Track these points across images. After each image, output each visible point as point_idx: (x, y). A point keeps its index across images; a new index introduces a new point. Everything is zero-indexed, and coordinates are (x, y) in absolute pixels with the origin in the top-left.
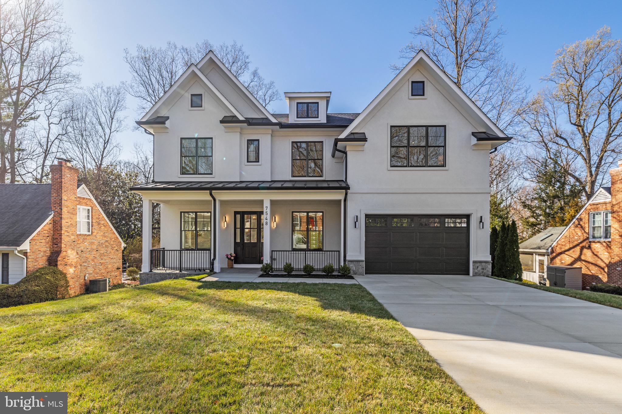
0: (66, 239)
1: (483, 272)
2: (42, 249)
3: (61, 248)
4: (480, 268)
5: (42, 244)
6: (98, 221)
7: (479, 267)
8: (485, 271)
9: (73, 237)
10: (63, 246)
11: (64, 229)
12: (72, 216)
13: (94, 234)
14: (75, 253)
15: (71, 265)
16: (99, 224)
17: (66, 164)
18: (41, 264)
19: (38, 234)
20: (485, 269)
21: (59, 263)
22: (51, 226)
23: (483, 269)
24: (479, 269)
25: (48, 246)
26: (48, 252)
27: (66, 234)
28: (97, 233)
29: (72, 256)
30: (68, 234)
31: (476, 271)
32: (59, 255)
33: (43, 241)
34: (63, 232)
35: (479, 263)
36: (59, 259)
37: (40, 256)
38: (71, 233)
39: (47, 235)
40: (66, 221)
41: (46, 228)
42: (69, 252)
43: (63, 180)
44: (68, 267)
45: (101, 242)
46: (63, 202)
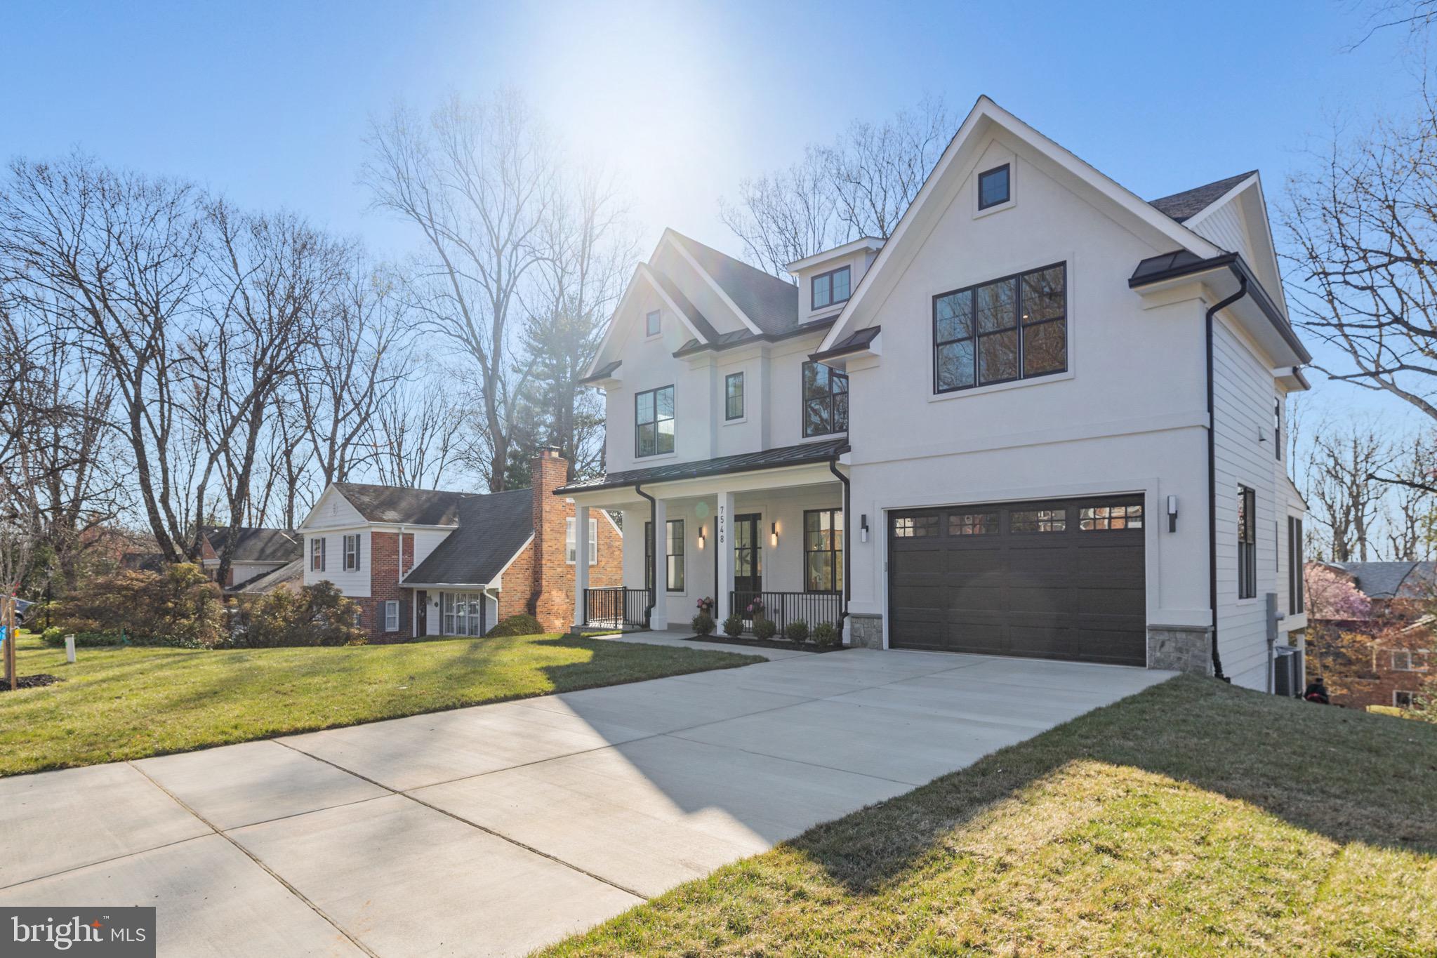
0: (548, 573)
1: (1179, 659)
2: (519, 588)
3: (541, 586)
4: (1169, 647)
5: (519, 581)
6: (608, 541)
7: (1167, 643)
8: (1185, 657)
9: (559, 570)
10: (544, 583)
11: (545, 556)
12: (558, 535)
13: (603, 564)
14: (563, 596)
15: (557, 615)
16: (610, 547)
17: (550, 454)
18: (517, 610)
19: (514, 565)
20: (1188, 651)
21: (538, 610)
22: (531, 552)
23: (1180, 650)
24: (1166, 649)
25: (527, 583)
26: (528, 592)
27: (549, 564)
28: (607, 562)
29: (557, 600)
30: (551, 565)
31: (1158, 654)
32: (538, 597)
33: (520, 576)
34: (544, 562)
35: (1166, 634)
36: (539, 603)
37: (516, 598)
38: (556, 563)
39: (526, 567)
40: (549, 544)
41: (525, 556)
42: (554, 593)
43: (544, 480)
44: (552, 618)
45: (614, 578)
46: (544, 514)
